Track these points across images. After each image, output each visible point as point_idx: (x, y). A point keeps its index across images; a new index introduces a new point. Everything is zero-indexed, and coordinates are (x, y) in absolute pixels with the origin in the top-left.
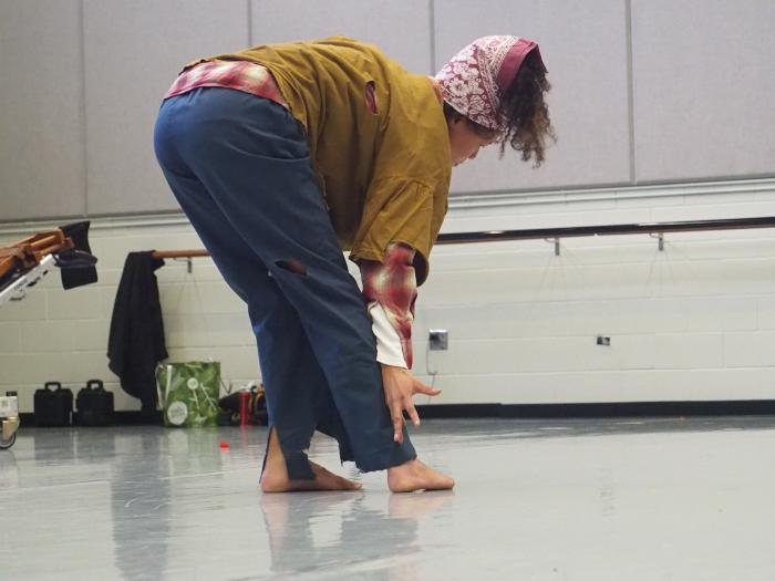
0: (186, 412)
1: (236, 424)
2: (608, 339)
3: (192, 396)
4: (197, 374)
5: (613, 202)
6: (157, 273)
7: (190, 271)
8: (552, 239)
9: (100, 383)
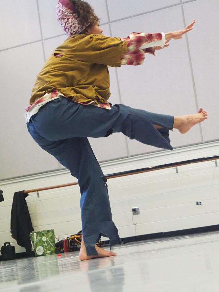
0: (43, 250)
1: (63, 252)
2: (201, 203)
3: (45, 244)
4: (46, 235)
5: (196, 150)
6: (26, 199)
7: (38, 197)
8: (175, 167)
9: (9, 243)
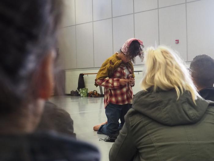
0: (83, 95)
4: (84, 90)
6: (83, 76)
7: (88, 76)
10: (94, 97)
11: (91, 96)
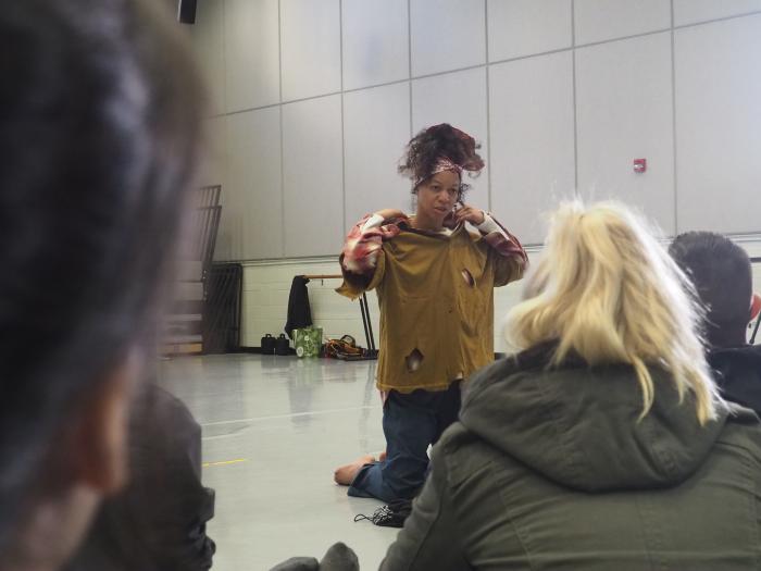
0: (303, 351)
3: (306, 344)
4: (309, 334)
6: (307, 285)
7: (323, 285)
10: (345, 359)
11: (335, 357)
